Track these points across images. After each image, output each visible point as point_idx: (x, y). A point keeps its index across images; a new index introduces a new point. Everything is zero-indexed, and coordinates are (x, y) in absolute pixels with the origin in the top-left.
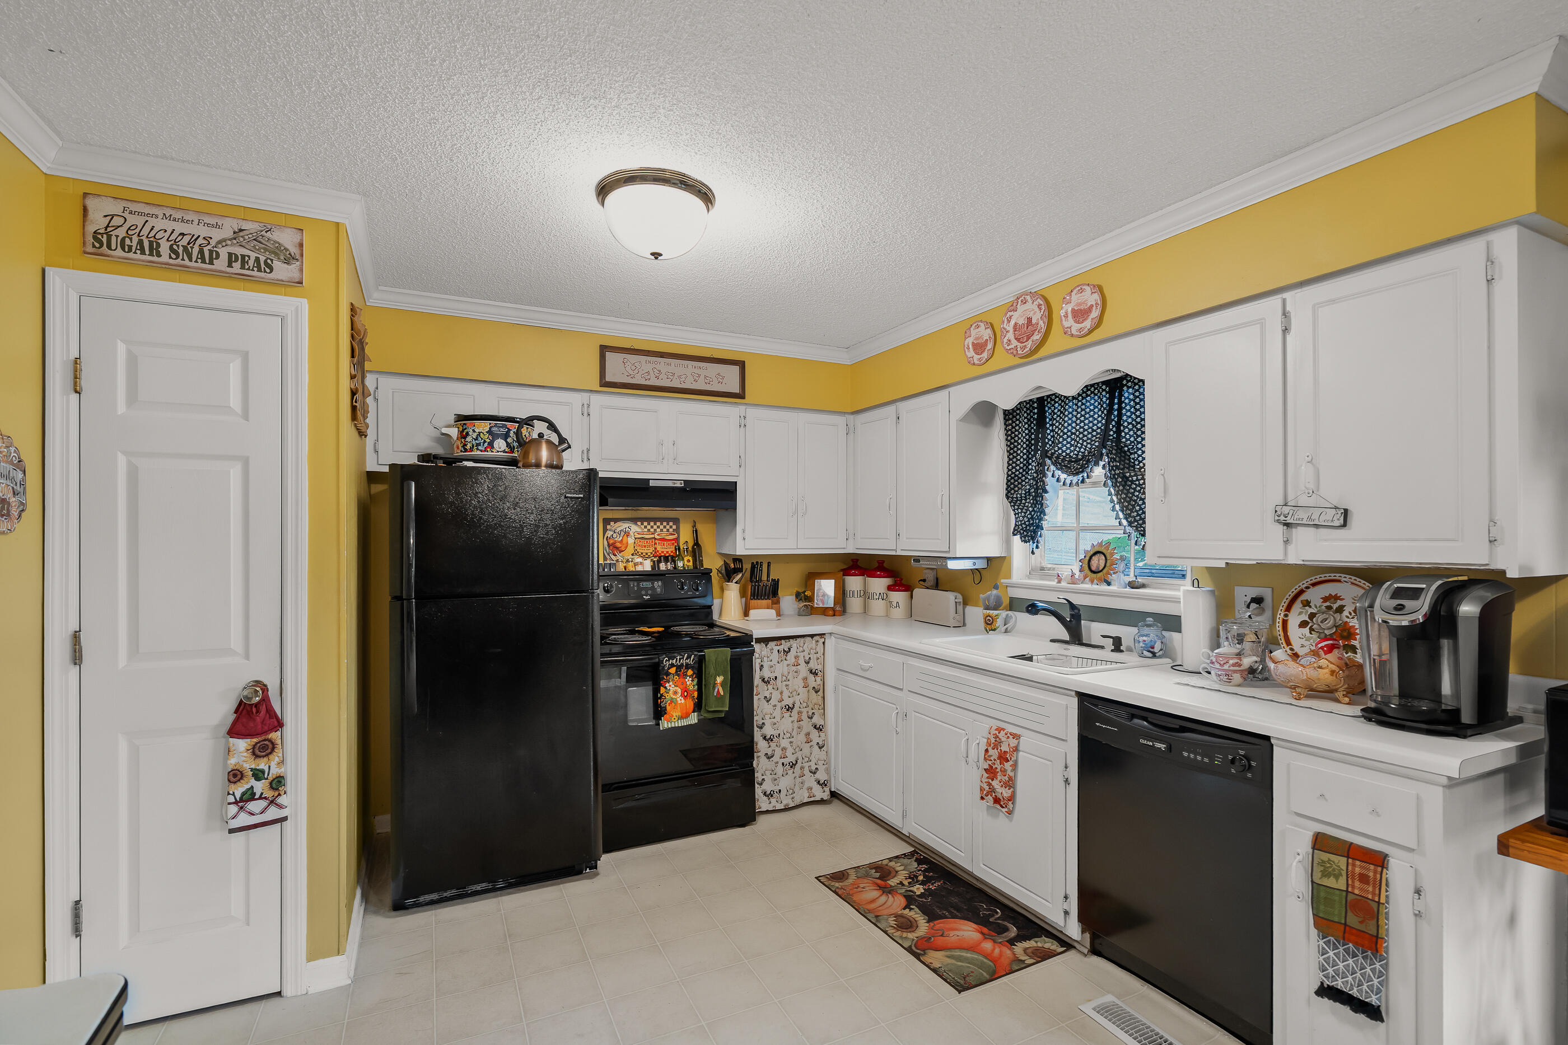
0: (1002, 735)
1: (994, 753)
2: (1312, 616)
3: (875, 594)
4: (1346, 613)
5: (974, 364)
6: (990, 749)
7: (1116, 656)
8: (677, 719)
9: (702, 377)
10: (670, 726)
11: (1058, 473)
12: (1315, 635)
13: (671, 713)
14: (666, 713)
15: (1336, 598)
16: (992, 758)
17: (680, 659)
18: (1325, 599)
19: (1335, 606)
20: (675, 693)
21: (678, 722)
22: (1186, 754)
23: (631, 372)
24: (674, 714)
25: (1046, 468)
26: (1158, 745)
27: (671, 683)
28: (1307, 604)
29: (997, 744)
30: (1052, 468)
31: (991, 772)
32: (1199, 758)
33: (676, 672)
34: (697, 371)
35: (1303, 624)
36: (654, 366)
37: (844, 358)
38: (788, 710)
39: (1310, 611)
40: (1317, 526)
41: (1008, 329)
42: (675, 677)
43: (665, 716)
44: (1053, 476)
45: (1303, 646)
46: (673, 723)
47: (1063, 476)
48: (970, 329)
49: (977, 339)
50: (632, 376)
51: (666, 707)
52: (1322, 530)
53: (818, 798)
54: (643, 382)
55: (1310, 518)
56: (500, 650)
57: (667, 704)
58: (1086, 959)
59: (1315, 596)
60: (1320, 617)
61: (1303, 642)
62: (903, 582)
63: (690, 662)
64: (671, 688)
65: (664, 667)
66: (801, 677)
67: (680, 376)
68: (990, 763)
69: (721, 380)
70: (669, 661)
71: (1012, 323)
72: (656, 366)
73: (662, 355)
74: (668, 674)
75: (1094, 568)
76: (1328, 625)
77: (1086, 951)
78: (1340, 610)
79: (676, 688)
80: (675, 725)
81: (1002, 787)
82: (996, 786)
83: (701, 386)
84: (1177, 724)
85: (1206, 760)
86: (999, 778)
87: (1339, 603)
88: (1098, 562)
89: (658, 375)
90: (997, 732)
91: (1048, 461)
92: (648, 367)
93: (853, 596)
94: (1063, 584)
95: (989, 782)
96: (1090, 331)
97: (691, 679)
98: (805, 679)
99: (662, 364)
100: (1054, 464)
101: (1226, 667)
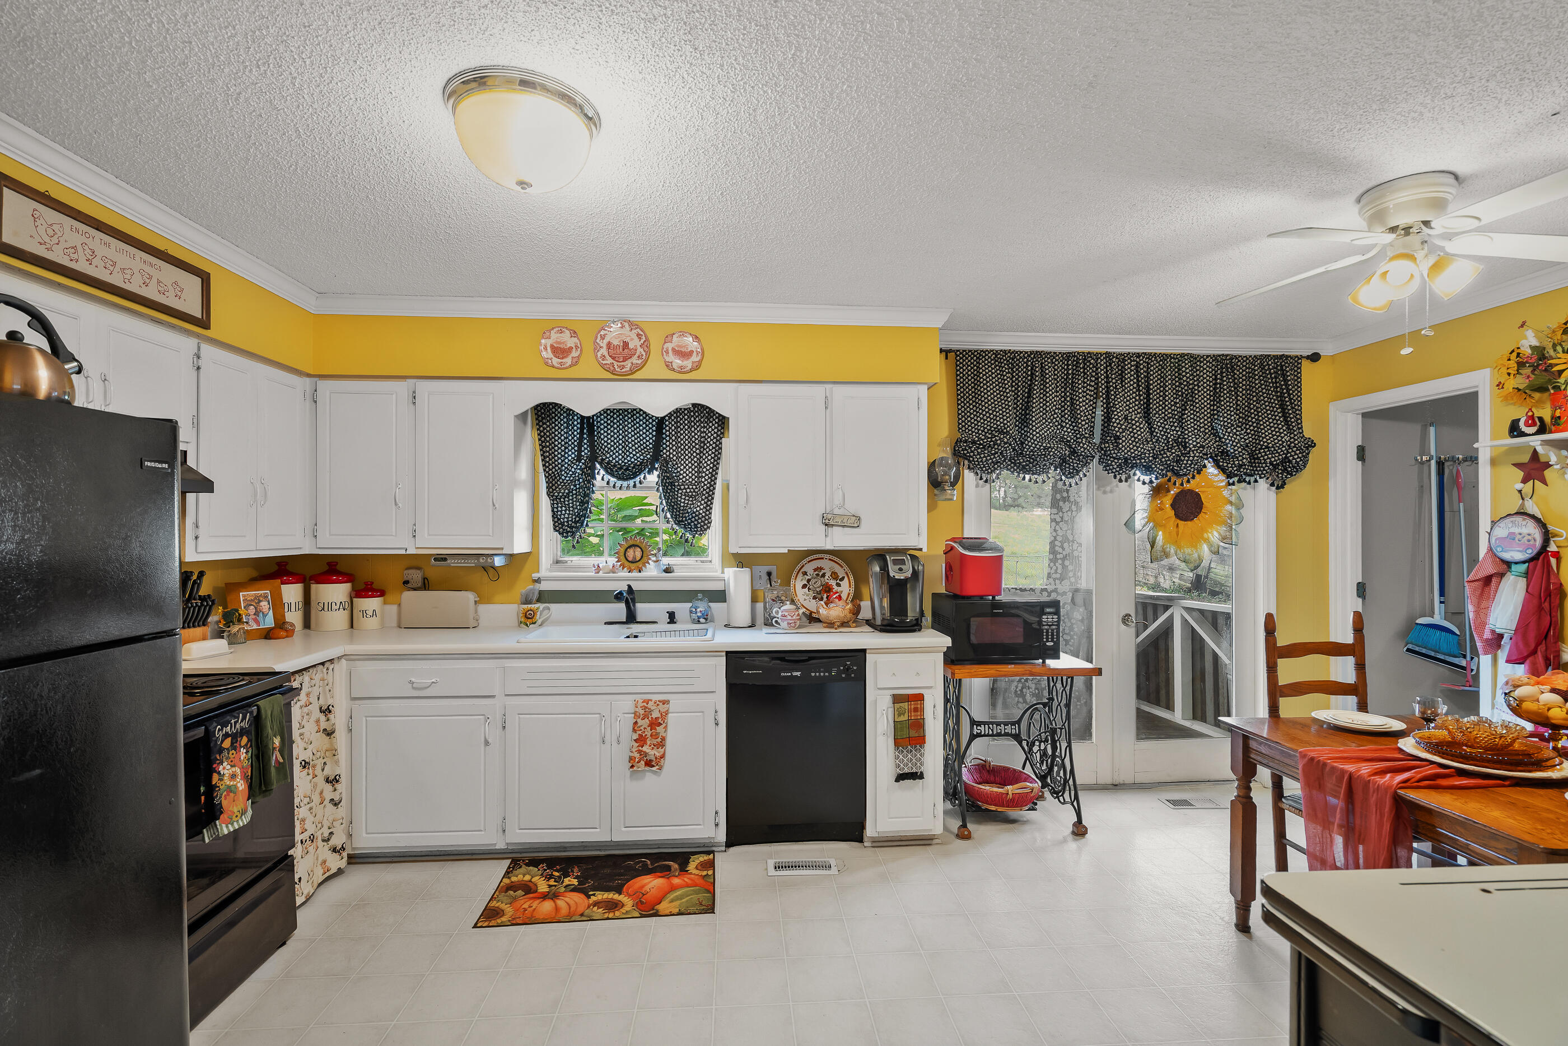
0: (650, 705)
1: (644, 723)
2: (809, 581)
3: (334, 604)
4: (827, 577)
5: (553, 367)
6: (639, 720)
7: (672, 626)
8: (239, 816)
9: (154, 281)
10: (232, 830)
11: (607, 477)
12: (811, 592)
13: (231, 809)
14: (222, 813)
15: (821, 569)
16: (642, 728)
17: (235, 723)
18: (815, 570)
19: (821, 574)
20: (233, 776)
21: (242, 820)
22: (813, 674)
23: (47, 239)
24: (235, 810)
25: (596, 471)
26: (795, 674)
27: (225, 764)
28: (805, 573)
29: (647, 712)
30: (602, 472)
31: (641, 740)
32: (822, 674)
33: (232, 743)
34: (147, 269)
35: (804, 586)
36: (84, 239)
37: (310, 303)
38: (304, 767)
39: (808, 578)
40: (844, 526)
41: (602, 345)
42: (231, 752)
43: (222, 816)
44: (603, 479)
45: (805, 600)
46: (235, 823)
47: (613, 480)
48: (550, 331)
49: (557, 342)
50: (48, 246)
51: (220, 804)
52: (845, 529)
53: (334, 870)
54: (65, 261)
55: (842, 522)
56: (38, 772)
57: (223, 799)
58: (727, 853)
59: (809, 568)
60: (813, 581)
61: (805, 597)
62: (374, 586)
63: (245, 724)
64: (226, 772)
65: (216, 741)
66: (313, 718)
67: (124, 269)
68: (640, 732)
69: (179, 294)
70: (222, 729)
71: (605, 341)
72: (86, 241)
73: (99, 226)
74: (221, 750)
75: (630, 559)
76: (818, 584)
77: (723, 848)
78: (823, 575)
79: (234, 769)
80: (239, 825)
81: (653, 748)
82: (647, 751)
83: (151, 293)
84: (804, 657)
85: (827, 674)
86: (648, 743)
87: (823, 571)
88: (635, 553)
89: (91, 258)
90: (645, 704)
91: (598, 466)
92: (75, 239)
93: (289, 609)
94: (601, 574)
95: (639, 750)
96: (691, 371)
97: (245, 751)
98: (318, 721)
99: (97, 241)
100: (606, 469)
101: (794, 617)
